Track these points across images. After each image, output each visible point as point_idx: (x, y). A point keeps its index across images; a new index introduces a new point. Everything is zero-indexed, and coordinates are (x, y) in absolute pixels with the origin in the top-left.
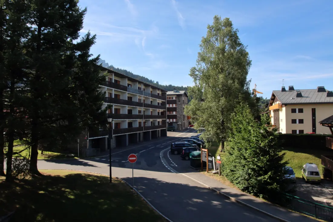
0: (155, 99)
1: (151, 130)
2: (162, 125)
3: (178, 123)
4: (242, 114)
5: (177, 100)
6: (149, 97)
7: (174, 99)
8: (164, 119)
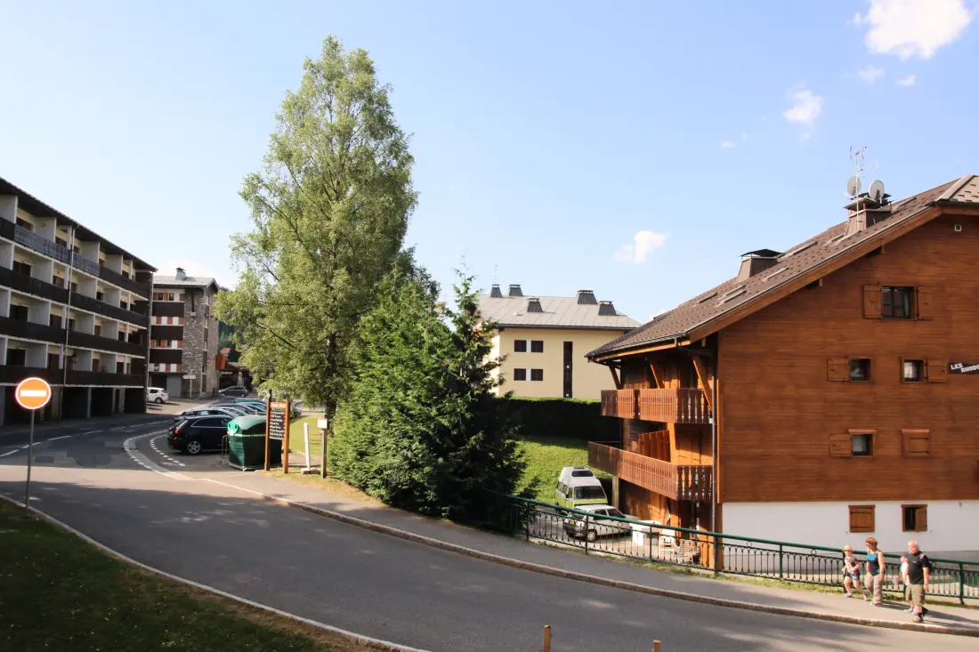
0: (113, 285)
1: (91, 386)
2: (130, 373)
3: (185, 377)
4: (395, 300)
5: (188, 305)
6: (93, 276)
7: (177, 299)
8: (139, 357)
